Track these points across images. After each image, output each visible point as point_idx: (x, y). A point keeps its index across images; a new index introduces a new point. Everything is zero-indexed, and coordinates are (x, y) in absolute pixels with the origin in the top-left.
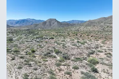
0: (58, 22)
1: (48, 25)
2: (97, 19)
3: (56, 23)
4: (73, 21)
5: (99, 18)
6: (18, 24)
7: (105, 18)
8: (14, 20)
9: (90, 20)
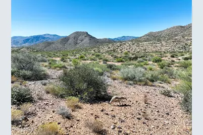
0: (91, 38)
1: (70, 44)
2: (165, 30)
3: (87, 40)
4: (123, 38)
5: (169, 28)
6: (27, 44)
7: (183, 27)
8: (21, 37)
9: (151, 33)
